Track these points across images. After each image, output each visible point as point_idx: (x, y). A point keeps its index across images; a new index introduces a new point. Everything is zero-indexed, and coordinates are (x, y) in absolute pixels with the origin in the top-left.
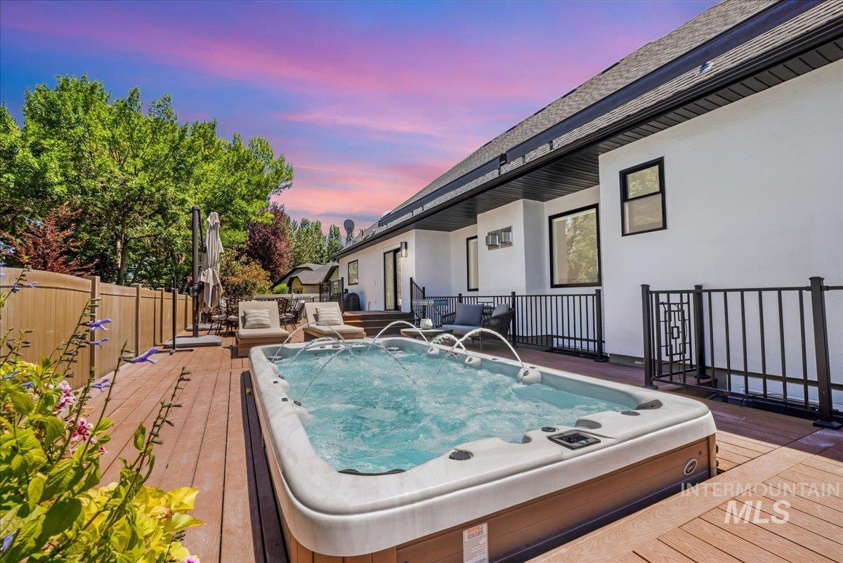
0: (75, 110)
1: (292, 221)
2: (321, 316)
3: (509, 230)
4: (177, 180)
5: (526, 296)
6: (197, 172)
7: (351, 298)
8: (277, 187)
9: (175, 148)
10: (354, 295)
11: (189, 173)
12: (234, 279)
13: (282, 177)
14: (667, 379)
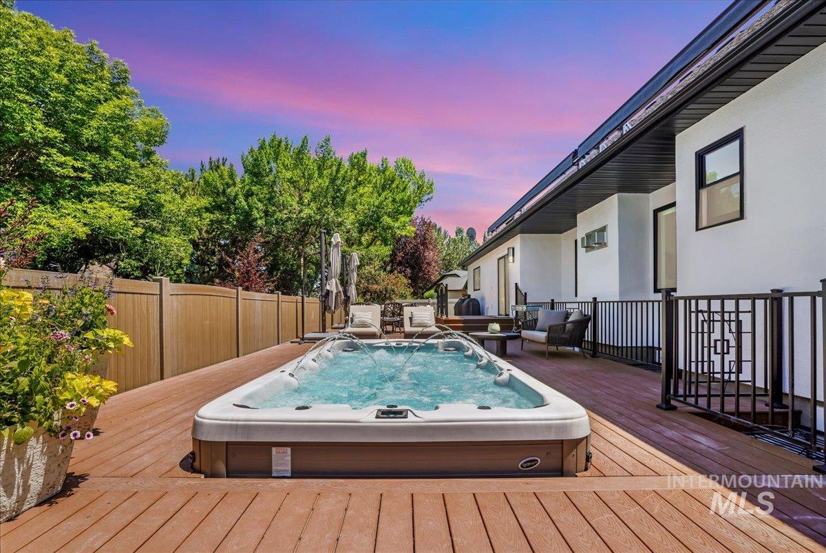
0: (268, 163)
1: (443, 231)
2: (414, 318)
3: (603, 229)
4: (335, 205)
5: (618, 302)
6: (349, 198)
7: (471, 303)
8: (421, 201)
9: (333, 181)
10: (475, 300)
11: (343, 200)
12: (375, 286)
13: (423, 190)
14: (682, 399)
